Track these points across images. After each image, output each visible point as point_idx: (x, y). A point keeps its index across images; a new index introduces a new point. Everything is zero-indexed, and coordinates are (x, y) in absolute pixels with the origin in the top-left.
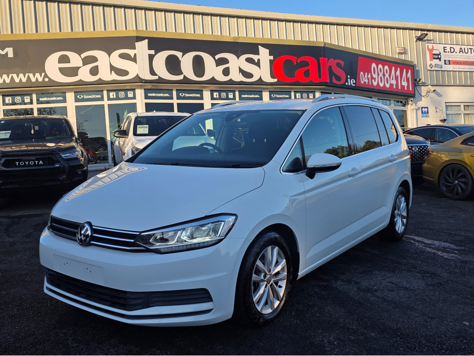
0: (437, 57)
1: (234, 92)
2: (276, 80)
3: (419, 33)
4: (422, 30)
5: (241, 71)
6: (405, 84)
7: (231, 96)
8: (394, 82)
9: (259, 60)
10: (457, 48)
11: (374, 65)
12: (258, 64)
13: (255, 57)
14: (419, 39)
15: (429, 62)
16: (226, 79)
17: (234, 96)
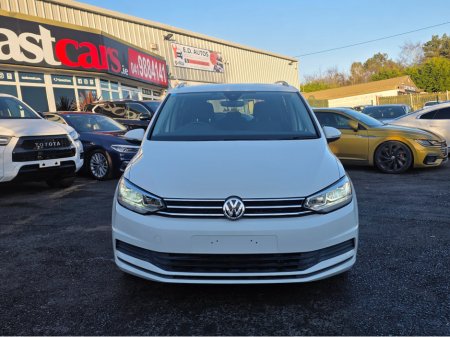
0: (179, 55)
1: (12, 72)
2: (59, 64)
3: (166, 34)
4: (168, 31)
5: (22, 50)
6: (161, 76)
7: (9, 76)
8: (154, 74)
9: (40, 41)
10: (192, 50)
11: (139, 57)
12: (40, 44)
13: (37, 37)
14: (167, 38)
15: (174, 60)
16: (6, 57)
17: (13, 77)
